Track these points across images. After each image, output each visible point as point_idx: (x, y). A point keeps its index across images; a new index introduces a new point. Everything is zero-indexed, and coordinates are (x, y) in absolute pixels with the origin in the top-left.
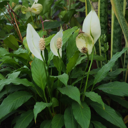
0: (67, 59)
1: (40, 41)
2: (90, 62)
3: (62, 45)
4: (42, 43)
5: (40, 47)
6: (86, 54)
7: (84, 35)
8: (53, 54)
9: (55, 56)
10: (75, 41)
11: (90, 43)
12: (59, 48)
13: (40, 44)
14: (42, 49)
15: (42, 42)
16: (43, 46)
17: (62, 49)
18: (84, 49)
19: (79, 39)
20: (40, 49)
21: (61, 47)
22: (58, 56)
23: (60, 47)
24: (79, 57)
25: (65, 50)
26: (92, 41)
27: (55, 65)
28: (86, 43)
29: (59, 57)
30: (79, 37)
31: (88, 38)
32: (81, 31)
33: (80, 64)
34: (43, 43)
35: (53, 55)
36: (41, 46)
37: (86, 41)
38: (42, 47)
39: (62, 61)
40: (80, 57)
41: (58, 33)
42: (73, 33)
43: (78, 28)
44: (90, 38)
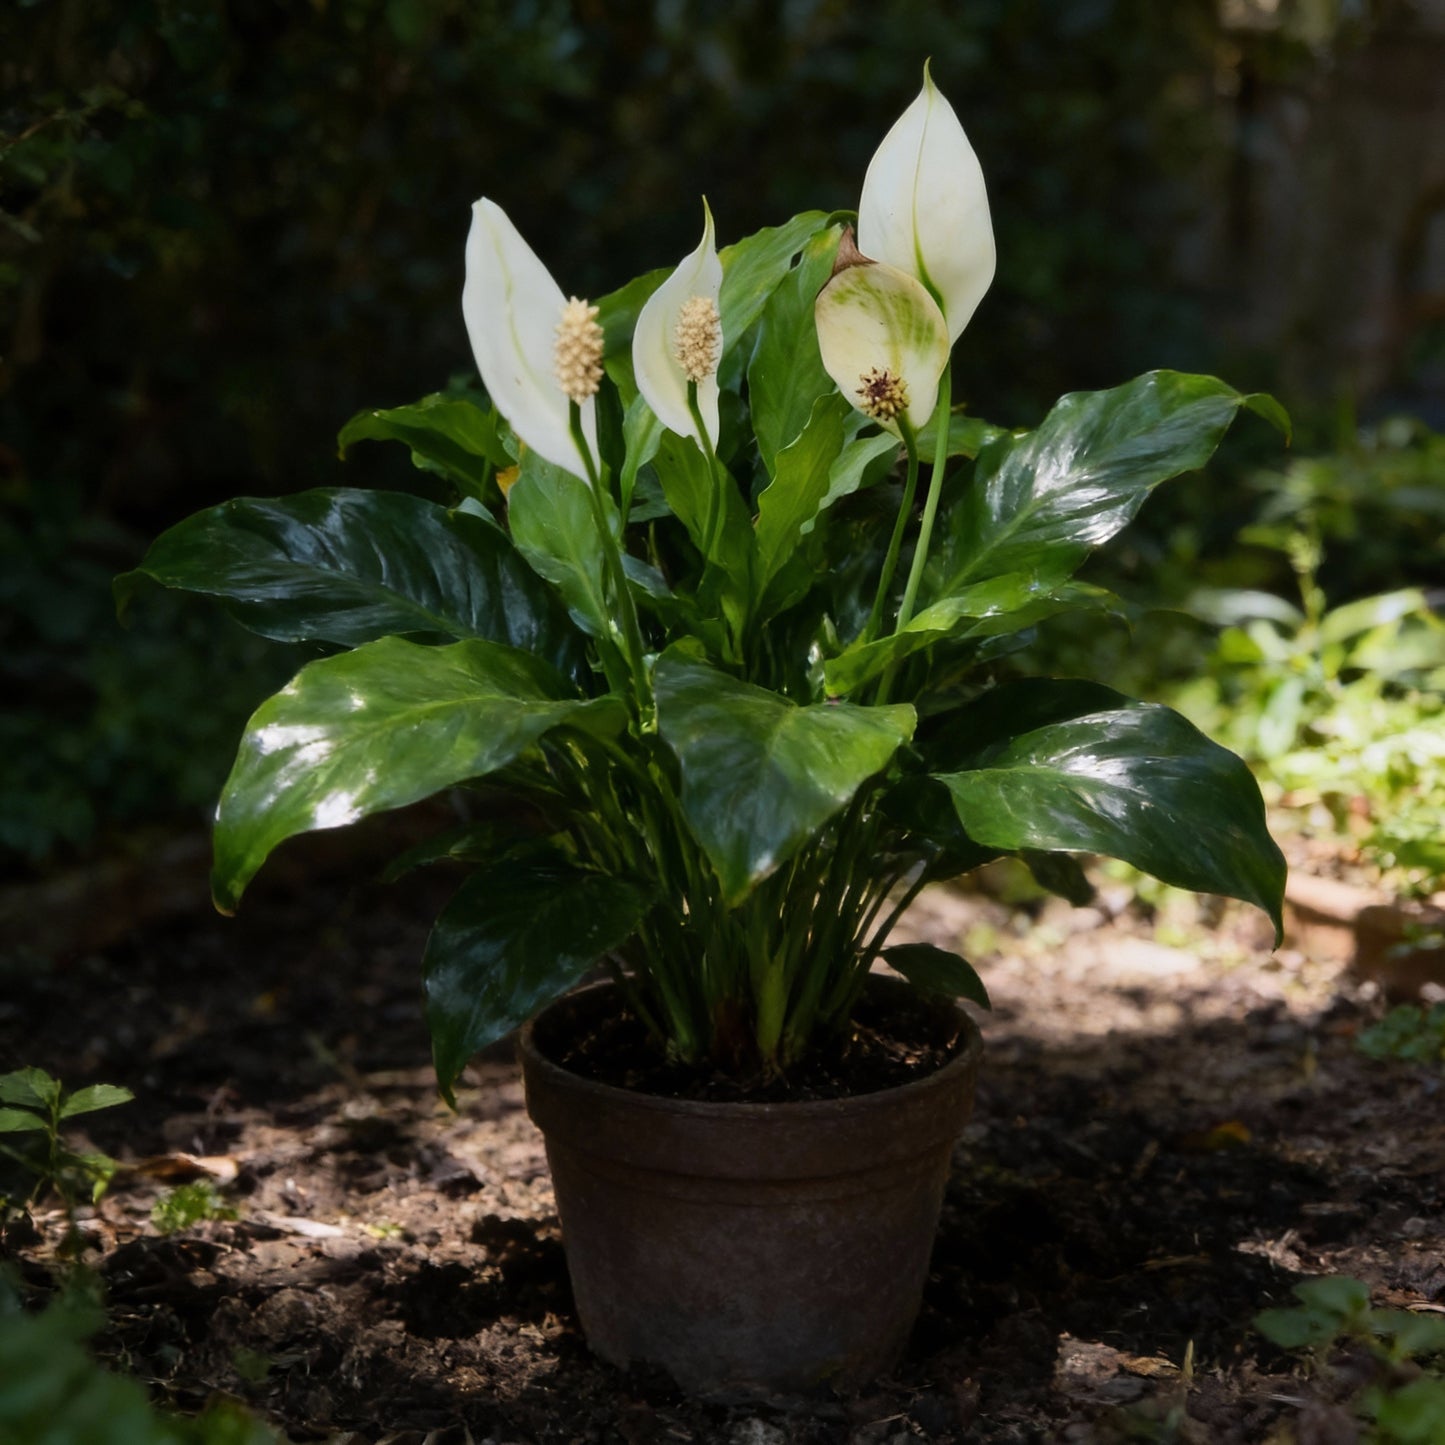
0: (761, 454)
1: (559, 327)
2: (926, 470)
3: (717, 352)
4: (577, 339)
5: (565, 374)
6: (891, 424)
7: (875, 281)
8: (653, 418)
9: (668, 435)
10: (812, 324)
11: (918, 339)
12: (697, 372)
13: (566, 348)
14: (580, 386)
15: (576, 332)
16: (588, 369)
17: (721, 382)
18: (878, 387)
19: (839, 307)
20: (566, 388)
21: (714, 366)
22: (690, 439)
23: (705, 371)
24: (843, 436)
25: (744, 386)
26: (930, 329)
27: (670, 504)
28: (893, 342)
29: (699, 441)
30: (841, 298)
31: (905, 300)
32: (847, 247)
33: (856, 493)
34: (586, 340)
35: (656, 432)
36: (570, 365)
37: (887, 321)
38: (580, 371)
39: (723, 473)
40: (851, 439)
41: (687, 263)
42: (796, 260)
43: (831, 224)
44: (920, 304)
